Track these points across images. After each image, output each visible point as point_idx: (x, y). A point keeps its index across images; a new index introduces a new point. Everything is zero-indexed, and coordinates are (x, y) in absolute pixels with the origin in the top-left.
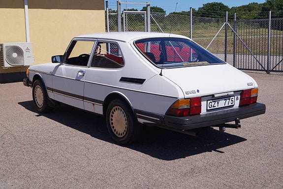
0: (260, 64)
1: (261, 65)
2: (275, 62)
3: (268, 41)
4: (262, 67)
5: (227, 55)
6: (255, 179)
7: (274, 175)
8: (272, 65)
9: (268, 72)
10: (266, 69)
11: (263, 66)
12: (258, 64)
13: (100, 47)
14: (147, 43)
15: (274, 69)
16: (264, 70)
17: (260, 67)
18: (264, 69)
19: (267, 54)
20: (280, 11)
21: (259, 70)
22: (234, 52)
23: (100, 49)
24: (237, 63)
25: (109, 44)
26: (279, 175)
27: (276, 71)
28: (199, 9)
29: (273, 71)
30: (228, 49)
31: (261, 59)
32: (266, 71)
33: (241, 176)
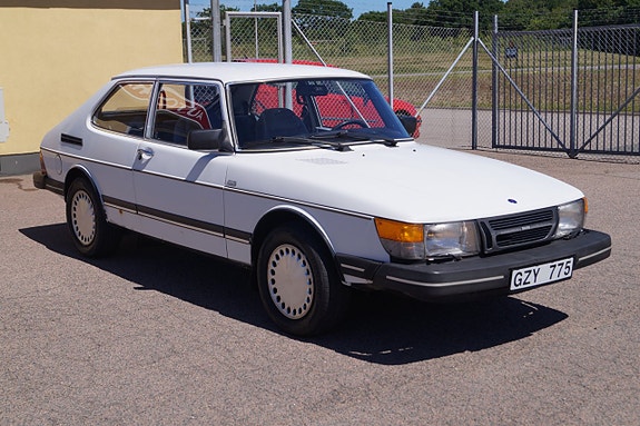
0: (553, 134)
1: (557, 138)
2: (587, 130)
3: (572, 81)
4: (559, 142)
5: (478, 113)
6: (478, 416)
7: (524, 405)
8: (580, 137)
9: (572, 153)
10: (568, 147)
11: (561, 139)
12: (549, 135)
13: (165, 96)
14: (285, 87)
15: (587, 148)
16: (564, 150)
17: (555, 142)
18: (563, 146)
19: (570, 109)
20: (621, 8)
21: (551, 150)
22: (494, 106)
23: (165, 102)
24: (502, 133)
25: (192, 88)
26: (537, 405)
27: (590, 152)
28: (431, 3)
29: (582, 151)
30: (479, 100)
31: (555, 123)
32: (568, 151)
33: (447, 409)
